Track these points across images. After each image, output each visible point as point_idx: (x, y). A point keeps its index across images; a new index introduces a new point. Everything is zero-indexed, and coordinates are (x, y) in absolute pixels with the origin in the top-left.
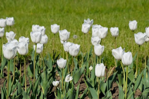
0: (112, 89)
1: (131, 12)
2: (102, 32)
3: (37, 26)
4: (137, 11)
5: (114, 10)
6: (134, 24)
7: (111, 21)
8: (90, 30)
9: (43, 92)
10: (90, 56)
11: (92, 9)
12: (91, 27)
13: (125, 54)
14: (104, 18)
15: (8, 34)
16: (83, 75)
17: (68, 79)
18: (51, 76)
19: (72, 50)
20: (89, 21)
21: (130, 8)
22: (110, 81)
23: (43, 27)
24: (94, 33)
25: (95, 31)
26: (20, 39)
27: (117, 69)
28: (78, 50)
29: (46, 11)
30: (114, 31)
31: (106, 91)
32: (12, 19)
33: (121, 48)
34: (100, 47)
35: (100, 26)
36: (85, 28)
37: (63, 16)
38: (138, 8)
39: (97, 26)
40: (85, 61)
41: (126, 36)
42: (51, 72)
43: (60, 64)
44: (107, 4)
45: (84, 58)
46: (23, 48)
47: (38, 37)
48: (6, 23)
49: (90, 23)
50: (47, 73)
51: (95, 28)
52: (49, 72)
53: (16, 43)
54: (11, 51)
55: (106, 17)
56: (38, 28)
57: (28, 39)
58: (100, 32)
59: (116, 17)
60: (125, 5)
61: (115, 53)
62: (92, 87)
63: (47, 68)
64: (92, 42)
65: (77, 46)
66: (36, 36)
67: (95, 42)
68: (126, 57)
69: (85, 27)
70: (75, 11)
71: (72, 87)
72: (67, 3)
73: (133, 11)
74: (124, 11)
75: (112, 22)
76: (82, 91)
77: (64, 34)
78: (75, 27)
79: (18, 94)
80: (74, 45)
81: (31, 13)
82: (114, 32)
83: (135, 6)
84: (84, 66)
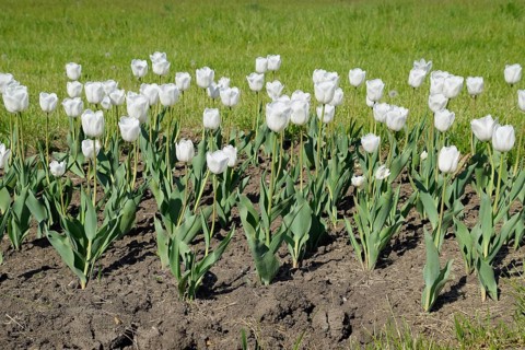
0: (463, 197)
1: (502, 49)
2: (451, 84)
3: (322, 72)
4: (514, 48)
5: (467, 44)
6: (516, 70)
7: (461, 64)
8: (426, 80)
9: (331, 197)
10: (421, 131)
11: (424, 42)
12: (428, 76)
13: (501, 129)
14: (447, 59)
15: (269, 86)
16: (406, 169)
17: (382, 174)
18: (346, 167)
19: (392, 119)
20: (423, 63)
21: (499, 42)
22: (461, 182)
23: (335, 74)
24: (434, 87)
25: (436, 83)
26: (295, 95)
27: (474, 159)
28: (403, 119)
29: (334, 45)
30: (475, 83)
31: (451, 201)
32: (278, 58)
33: (489, 116)
34: (447, 113)
35: (446, 74)
36: (415, 77)
37: (366, 55)
38: (517, 41)
39: (440, 73)
40: (411, 141)
41: (491, 95)
42: (346, 160)
43: (368, 145)
44: (454, 32)
45: (410, 136)
46: (299, 111)
47: (329, 91)
48: (267, 65)
49: (425, 68)
50: (338, 160)
51: (438, 77)
52: (341, 159)
53: (287, 103)
54: (281, 116)
55: (451, 58)
56: (325, 75)
57: (307, 95)
58: (447, 85)
59: (471, 58)
60: (489, 35)
61: (477, 128)
62: (425, 191)
63: (338, 151)
64: (430, 104)
65: (403, 112)
66: (325, 90)
67: (436, 104)
68: (502, 136)
69: (415, 75)
70: (389, 46)
71: (389, 189)
72: (375, 29)
73: (506, 47)
74: (488, 46)
75: (464, 67)
76: (403, 197)
77: (375, 88)
78: (389, 75)
79: (286, 197)
80: (396, 108)
81: (307, 49)
82: (474, 86)
83: (511, 38)
84: (409, 151)
